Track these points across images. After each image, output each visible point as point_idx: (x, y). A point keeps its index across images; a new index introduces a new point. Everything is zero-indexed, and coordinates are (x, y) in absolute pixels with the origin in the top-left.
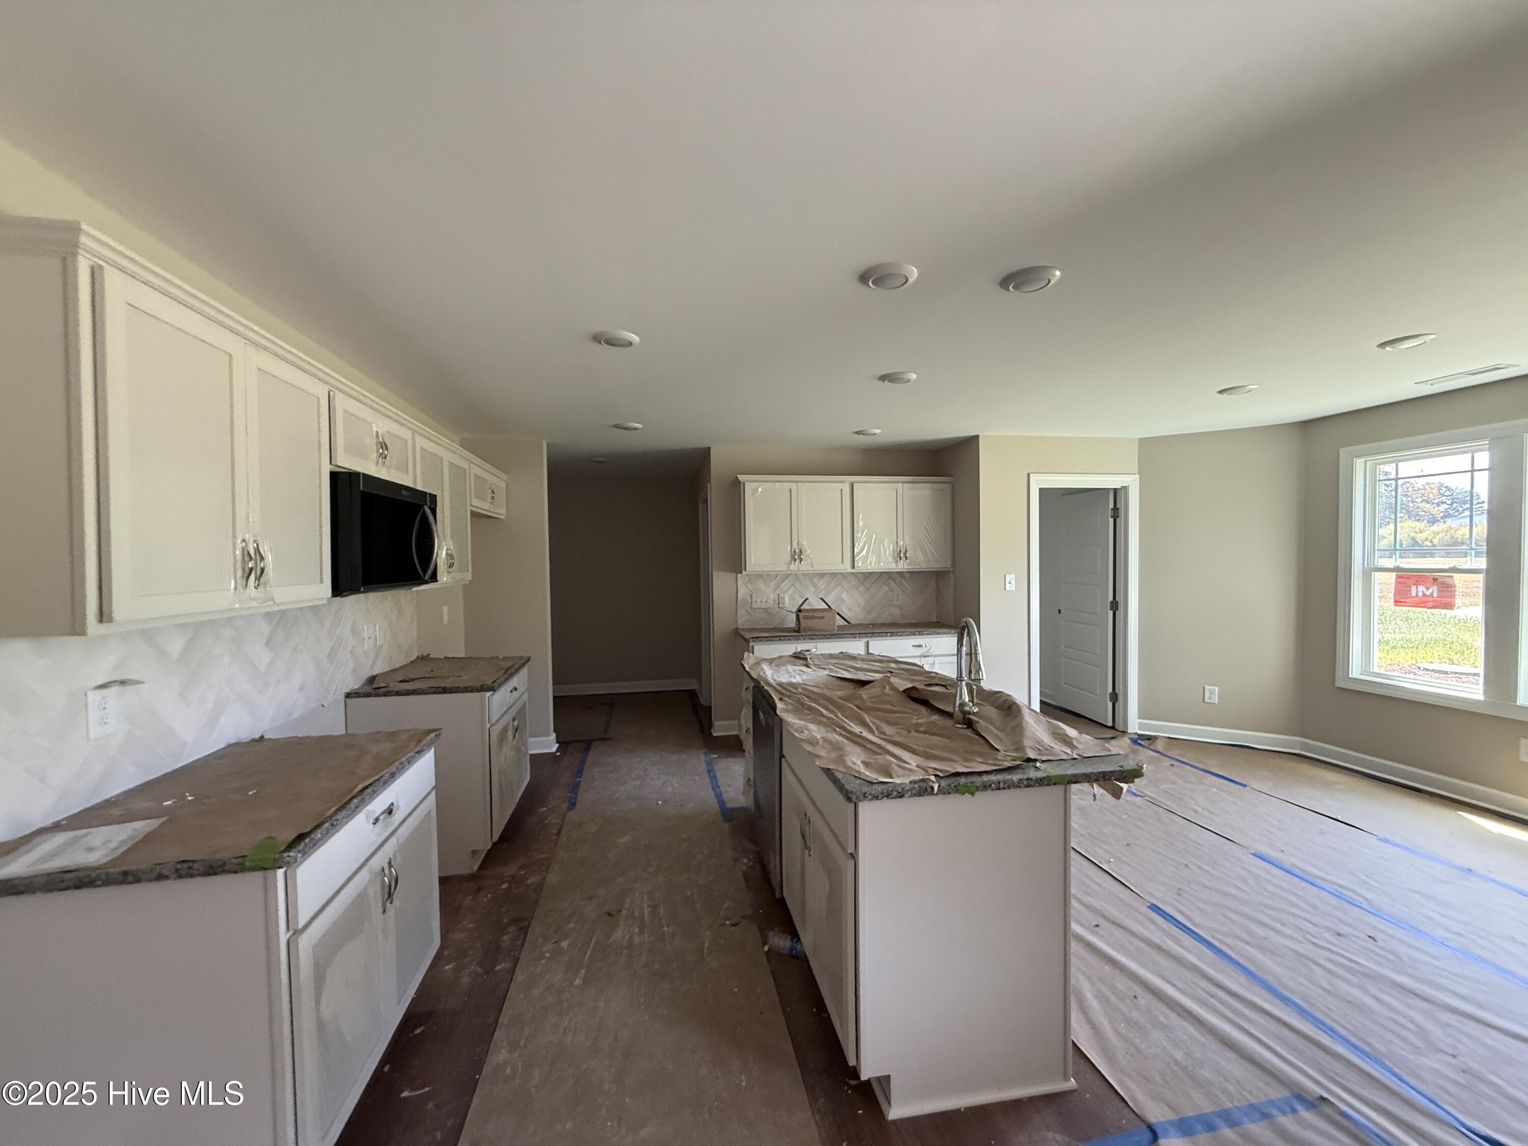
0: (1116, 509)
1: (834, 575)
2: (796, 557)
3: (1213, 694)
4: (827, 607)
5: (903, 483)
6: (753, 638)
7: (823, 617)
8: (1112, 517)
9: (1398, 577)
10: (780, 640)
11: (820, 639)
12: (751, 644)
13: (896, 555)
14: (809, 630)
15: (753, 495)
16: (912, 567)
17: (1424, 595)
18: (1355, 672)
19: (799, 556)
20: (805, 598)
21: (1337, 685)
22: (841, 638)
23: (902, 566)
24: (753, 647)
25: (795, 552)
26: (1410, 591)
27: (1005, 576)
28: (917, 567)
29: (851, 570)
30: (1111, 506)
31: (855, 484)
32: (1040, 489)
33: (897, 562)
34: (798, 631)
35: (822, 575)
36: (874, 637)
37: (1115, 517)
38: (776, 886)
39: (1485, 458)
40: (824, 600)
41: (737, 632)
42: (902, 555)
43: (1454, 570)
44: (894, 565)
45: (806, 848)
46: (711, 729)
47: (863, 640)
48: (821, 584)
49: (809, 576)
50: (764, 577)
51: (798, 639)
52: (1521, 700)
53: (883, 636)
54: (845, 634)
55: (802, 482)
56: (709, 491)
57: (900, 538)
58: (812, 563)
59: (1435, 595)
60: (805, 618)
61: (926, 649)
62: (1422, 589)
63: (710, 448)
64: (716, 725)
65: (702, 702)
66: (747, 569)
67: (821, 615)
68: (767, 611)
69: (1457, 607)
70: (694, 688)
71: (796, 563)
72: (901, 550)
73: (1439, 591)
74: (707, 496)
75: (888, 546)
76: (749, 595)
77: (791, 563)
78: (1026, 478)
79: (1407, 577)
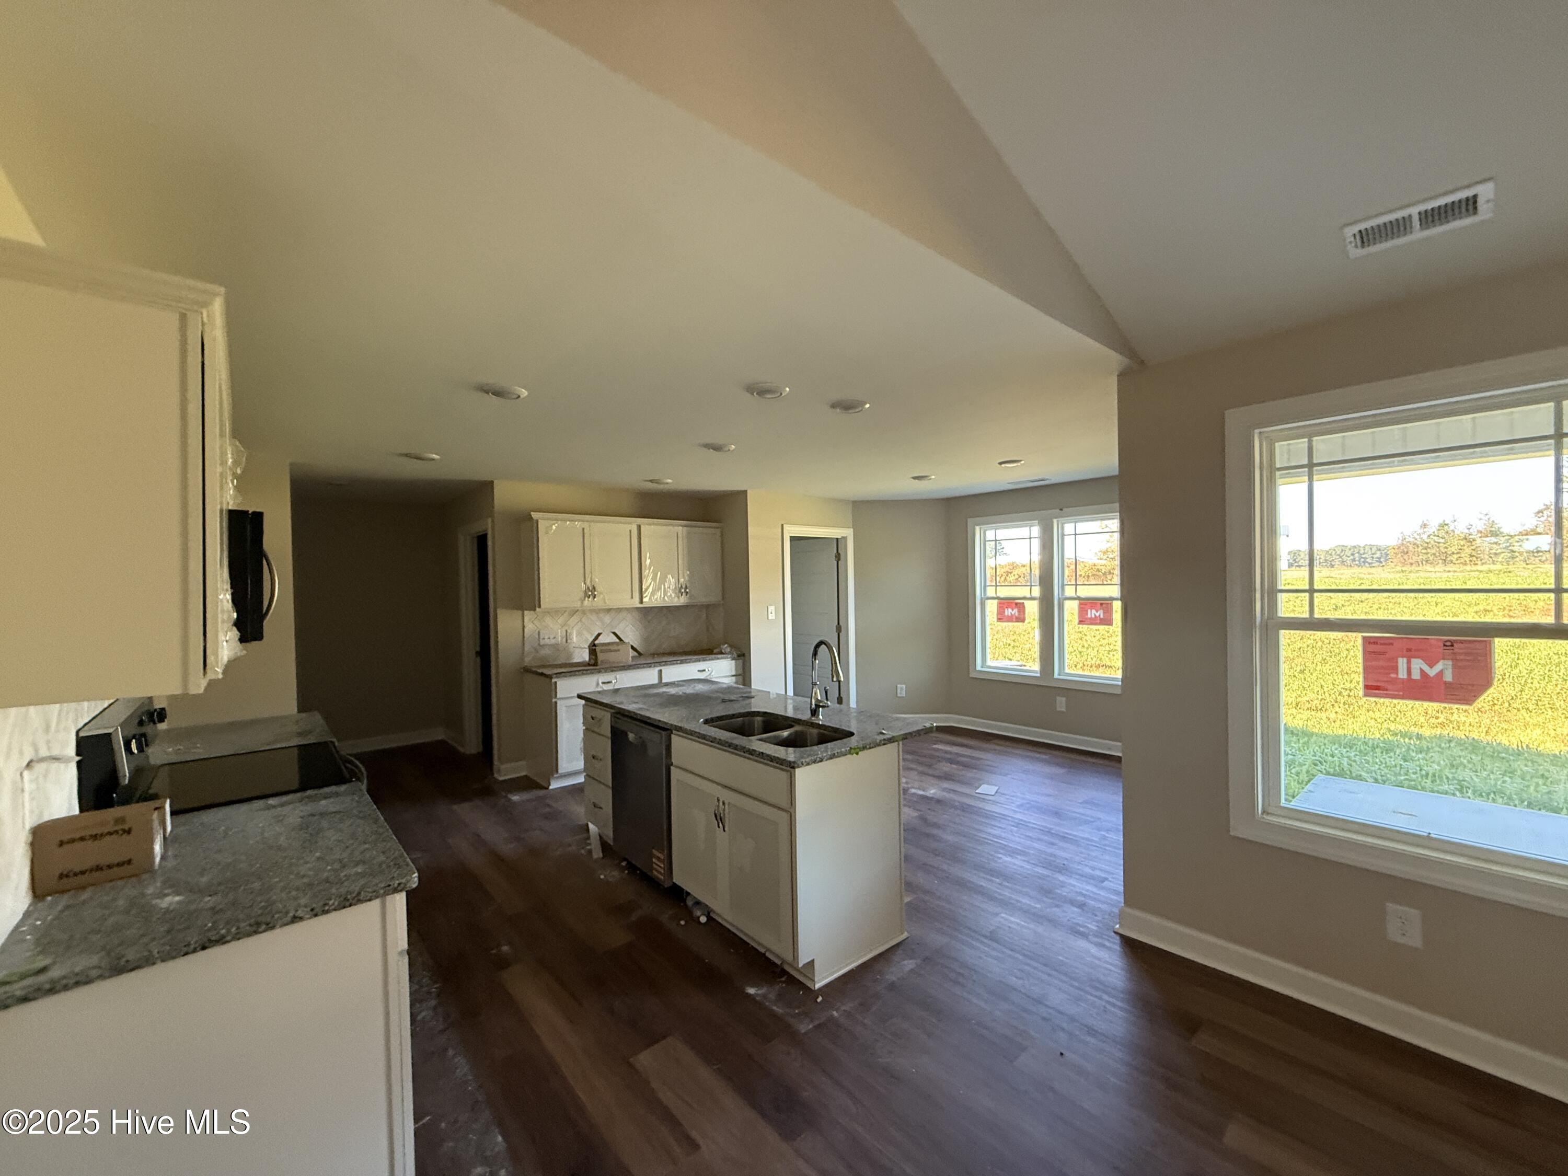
0: (838, 554)
1: (619, 610)
2: (590, 593)
3: (902, 690)
4: (618, 640)
5: (683, 526)
6: (556, 674)
7: (619, 650)
8: (836, 559)
9: (998, 603)
10: (583, 674)
11: (620, 670)
12: (553, 680)
13: (678, 591)
14: (609, 663)
15: (547, 533)
16: (691, 601)
17: (1011, 614)
18: (979, 668)
19: (593, 593)
20: (596, 634)
21: (971, 676)
22: (638, 668)
23: (682, 600)
24: (556, 683)
25: (588, 588)
26: (1004, 612)
27: (768, 609)
28: (695, 601)
29: (638, 605)
30: (835, 551)
31: (642, 526)
32: (791, 537)
33: (678, 597)
34: (595, 664)
35: (609, 610)
36: (667, 665)
37: (838, 559)
38: (662, 878)
39: (1036, 530)
40: (615, 634)
41: (527, 670)
42: (683, 590)
43: (1025, 598)
44: (676, 599)
45: (719, 827)
46: (493, 774)
47: (657, 669)
48: (607, 619)
49: (597, 611)
50: (555, 612)
51: (599, 672)
52: (1056, 676)
53: (674, 664)
54: (640, 664)
55: (593, 521)
56: (490, 525)
57: (681, 576)
58: (604, 600)
59: (1017, 614)
60: (602, 651)
61: (709, 673)
62: (1010, 610)
63: (492, 482)
64: (499, 771)
65: (462, 750)
66: (542, 606)
67: (615, 648)
68: (555, 647)
69: (1026, 621)
70: (440, 737)
71: (590, 599)
72: (682, 587)
73: (1018, 611)
74: (486, 530)
75: (671, 582)
76: (536, 632)
77: (584, 600)
78: (781, 527)
79: (1003, 603)
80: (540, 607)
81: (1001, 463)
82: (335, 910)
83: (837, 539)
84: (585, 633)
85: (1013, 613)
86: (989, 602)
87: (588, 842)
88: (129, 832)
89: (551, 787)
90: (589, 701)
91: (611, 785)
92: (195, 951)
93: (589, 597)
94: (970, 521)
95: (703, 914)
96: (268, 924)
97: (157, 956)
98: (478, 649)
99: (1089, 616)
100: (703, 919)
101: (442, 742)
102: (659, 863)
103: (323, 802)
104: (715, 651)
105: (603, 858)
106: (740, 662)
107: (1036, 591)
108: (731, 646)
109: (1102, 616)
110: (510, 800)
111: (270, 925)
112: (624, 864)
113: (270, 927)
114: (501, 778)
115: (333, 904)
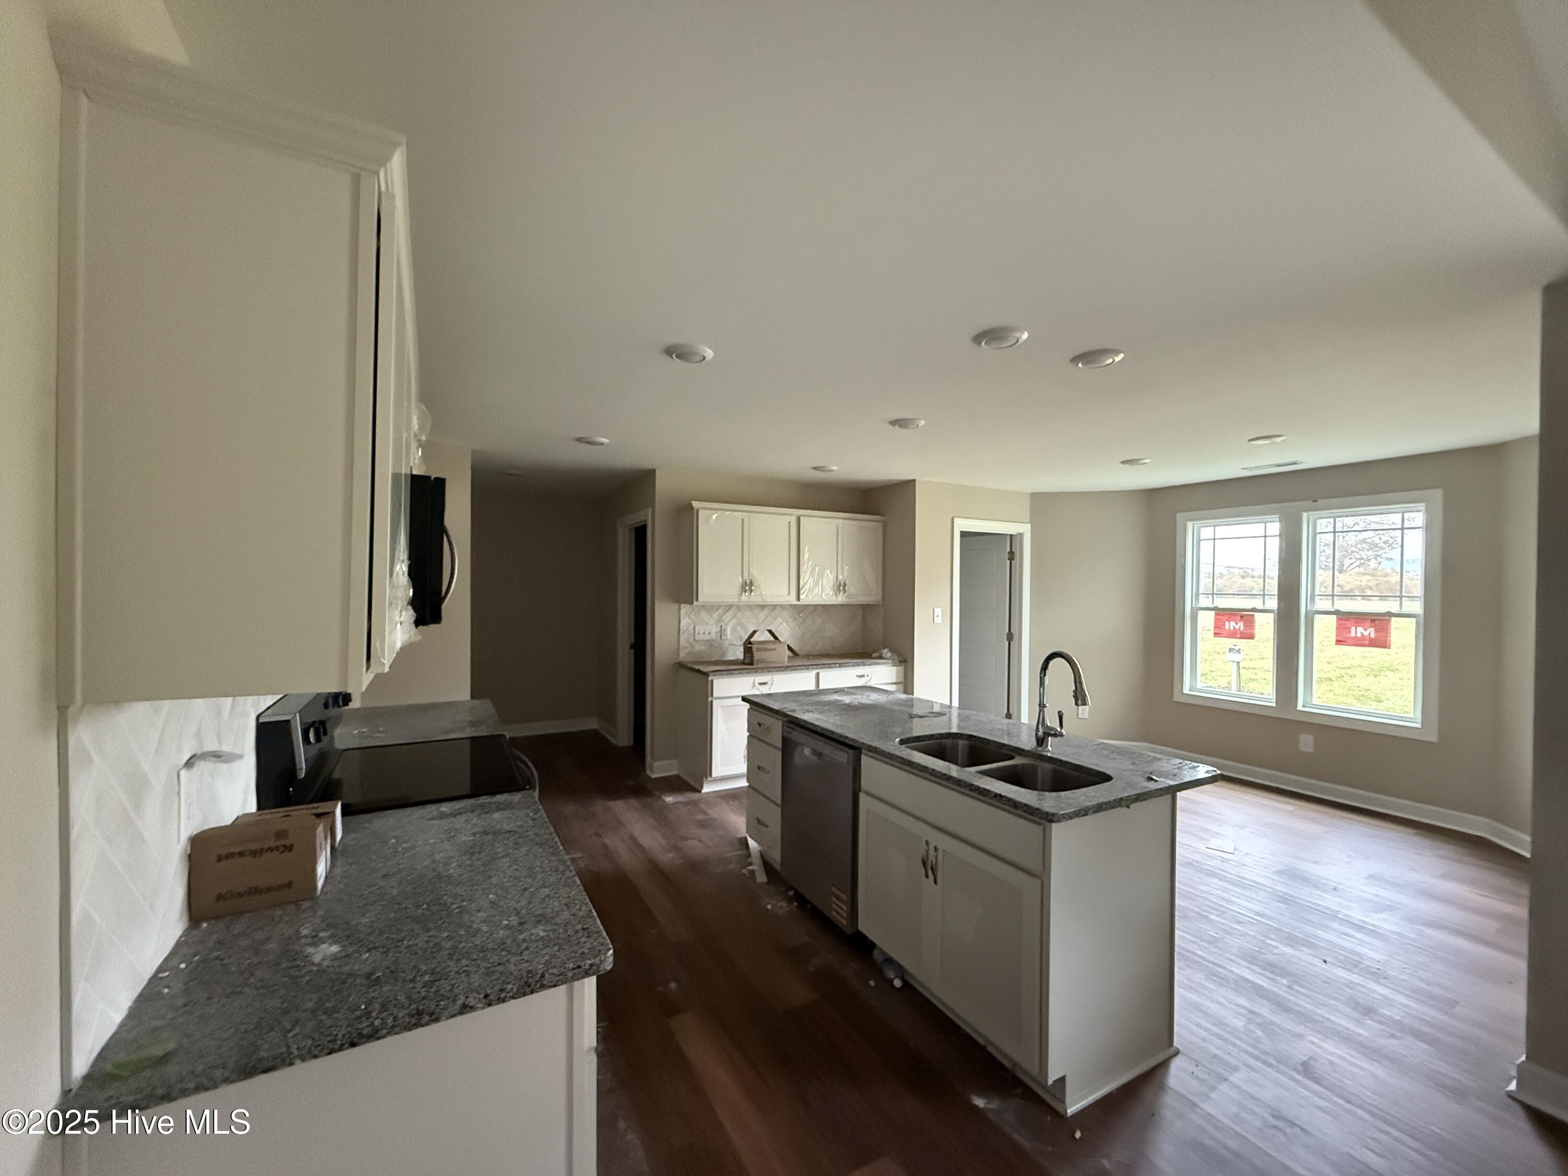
0: (1011, 553)
1: (775, 607)
2: (747, 588)
3: (1085, 711)
4: (772, 639)
5: (844, 519)
6: (714, 671)
7: (774, 650)
8: (1009, 559)
9: (1217, 615)
10: (740, 673)
11: (776, 671)
12: (710, 678)
13: (836, 589)
14: (765, 662)
15: (708, 524)
16: (847, 600)
17: (1234, 628)
18: (1186, 690)
19: (750, 587)
20: (751, 631)
21: (1174, 700)
22: (795, 670)
23: (841, 599)
24: (712, 681)
25: (746, 583)
26: (1224, 625)
27: (934, 610)
28: (852, 600)
29: (794, 602)
30: (1008, 550)
31: (801, 518)
32: (961, 532)
33: (836, 595)
34: (751, 663)
35: (763, 607)
36: (825, 668)
37: (1011, 559)
38: (844, 922)
39: (1274, 527)
40: (770, 632)
41: (681, 666)
42: (841, 588)
43: (1254, 610)
44: (834, 598)
45: (927, 876)
46: (645, 771)
47: (815, 672)
48: (762, 615)
49: (751, 607)
50: (710, 608)
51: (756, 671)
52: (1300, 707)
53: (832, 667)
54: (799, 666)
55: (751, 512)
56: (650, 515)
57: (840, 573)
58: (761, 595)
59: (1242, 629)
60: (758, 650)
61: (869, 678)
62: (1233, 624)
63: (655, 470)
64: (652, 766)
65: (614, 741)
66: (699, 600)
67: (773, 647)
68: (710, 643)
69: (1256, 638)
70: (596, 728)
71: (747, 594)
72: (840, 584)
73: (1244, 625)
74: (646, 521)
75: (829, 579)
76: (692, 627)
77: (741, 595)
78: (950, 521)
79: (1223, 614)
80: (697, 600)
81: (1250, 440)
82: (513, 998)
83: (1011, 536)
84: (739, 628)
85: (1237, 627)
86: (1201, 614)
87: (749, 860)
88: (290, 848)
89: (703, 791)
90: (755, 705)
91: (779, 802)
92: (341, 1048)
93: (746, 592)
94: (1180, 517)
95: (897, 977)
96: (431, 1014)
97: (296, 1052)
98: (633, 641)
99: (1353, 634)
100: (897, 983)
101: (595, 732)
102: (840, 904)
103: (497, 815)
104: (874, 655)
105: (768, 883)
106: (902, 668)
107: (1273, 604)
108: (891, 650)
109: (1373, 636)
110: (664, 802)
111: (434, 1017)
112: (791, 893)
113: (435, 1018)
114: (654, 776)
115: (512, 989)
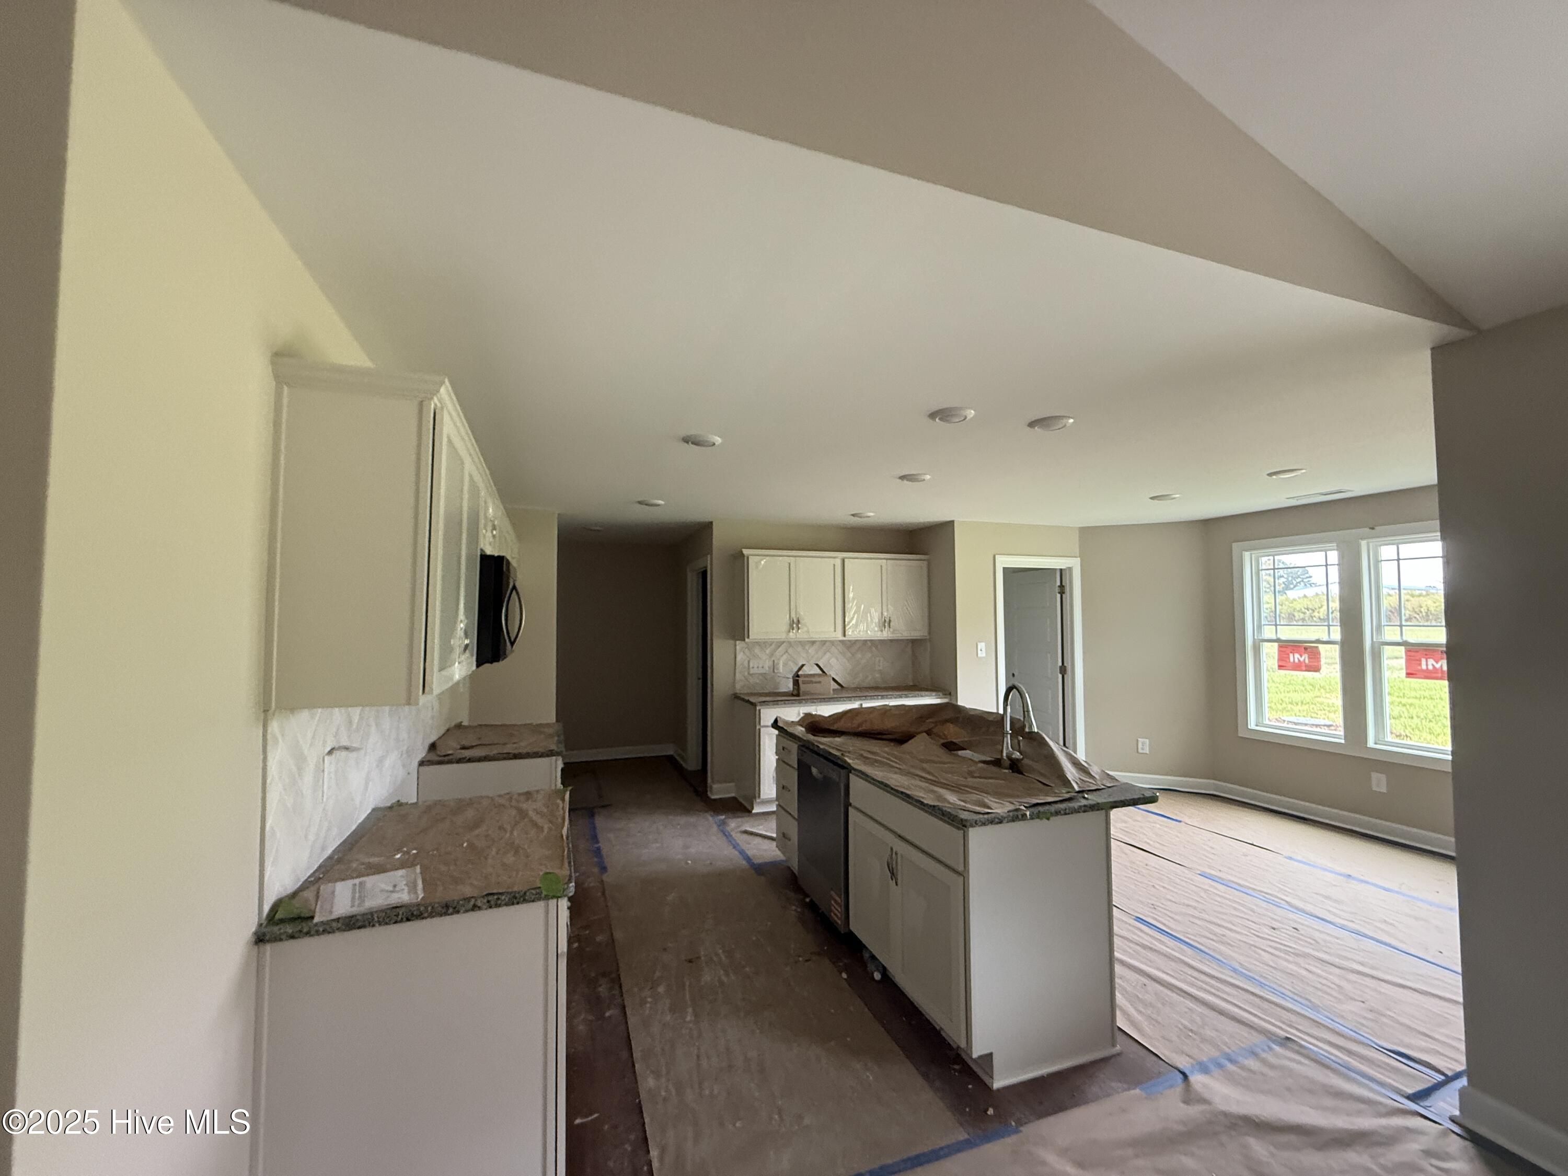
0: (1062, 586)
1: (824, 642)
2: (795, 625)
3: (1145, 746)
4: (821, 672)
5: (887, 559)
6: (760, 702)
7: (820, 682)
8: (1059, 593)
9: (1280, 647)
10: (785, 704)
11: (821, 702)
12: (758, 708)
13: (881, 625)
14: (809, 694)
15: (757, 567)
16: (895, 635)
17: (1299, 660)
18: (1252, 725)
19: (797, 626)
20: (800, 664)
21: (1240, 735)
22: (838, 701)
23: (886, 635)
24: (760, 710)
25: (793, 621)
26: (1289, 658)
27: (978, 644)
28: (900, 635)
29: (842, 638)
30: (1058, 583)
31: (846, 560)
32: (1004, 568)
33: (882, 631)
34: (798, 695)
35: (813, 643)
37: (1062, 593)
38: (839, 922)
39: (1333, 556)
40: (817, 665)
41: (736, 697)
42: (887, 624)
43: (1318, 641)
44: (880, 633)
46: (706, 791)
48: (811, 651)
49: (802, 643)
50: (763, 644)
51: (800, 702)
52: (1371, 743)
53: (874, 699)
55: (800, 557)
56: (709, 562)
57: (885, 609)
58: (808, 632)
59: (1307, 661)
60: (804, 683)
62: (1297, 656)
63: (711, 523)
64: (711, 788)
65: (684, 765)
66: (750, 638)
67: (817, 679)
68: (764, 676)
69: (1322, 671)
71: (794, 631)
72: (885, 620)
73: (1309, 658)
74: (706, 567)
75: (875, 615)
76: (747, 662)
77: (789, 631)
78: (992, 559)
79: (1287, 647)
80: (748, 637)
81: (1270, 475)
82: (505, 905)
83: (1061, 570)
84: (791, 663)
85: (1302, 659)
86: (1265, 646)
89: (754, 811)
90: (780, 730)
91: (797, 817)
93: (793, 629)
94: (1236, 547)
95: (877, 971)
98: (700, 674)
100: (877, 976)
102: (839, 909)
104: (921, 687)
107: (1336, 634)
112: (806, 901)
114: (713, 797)
